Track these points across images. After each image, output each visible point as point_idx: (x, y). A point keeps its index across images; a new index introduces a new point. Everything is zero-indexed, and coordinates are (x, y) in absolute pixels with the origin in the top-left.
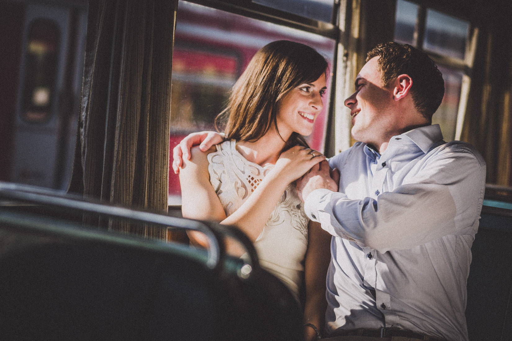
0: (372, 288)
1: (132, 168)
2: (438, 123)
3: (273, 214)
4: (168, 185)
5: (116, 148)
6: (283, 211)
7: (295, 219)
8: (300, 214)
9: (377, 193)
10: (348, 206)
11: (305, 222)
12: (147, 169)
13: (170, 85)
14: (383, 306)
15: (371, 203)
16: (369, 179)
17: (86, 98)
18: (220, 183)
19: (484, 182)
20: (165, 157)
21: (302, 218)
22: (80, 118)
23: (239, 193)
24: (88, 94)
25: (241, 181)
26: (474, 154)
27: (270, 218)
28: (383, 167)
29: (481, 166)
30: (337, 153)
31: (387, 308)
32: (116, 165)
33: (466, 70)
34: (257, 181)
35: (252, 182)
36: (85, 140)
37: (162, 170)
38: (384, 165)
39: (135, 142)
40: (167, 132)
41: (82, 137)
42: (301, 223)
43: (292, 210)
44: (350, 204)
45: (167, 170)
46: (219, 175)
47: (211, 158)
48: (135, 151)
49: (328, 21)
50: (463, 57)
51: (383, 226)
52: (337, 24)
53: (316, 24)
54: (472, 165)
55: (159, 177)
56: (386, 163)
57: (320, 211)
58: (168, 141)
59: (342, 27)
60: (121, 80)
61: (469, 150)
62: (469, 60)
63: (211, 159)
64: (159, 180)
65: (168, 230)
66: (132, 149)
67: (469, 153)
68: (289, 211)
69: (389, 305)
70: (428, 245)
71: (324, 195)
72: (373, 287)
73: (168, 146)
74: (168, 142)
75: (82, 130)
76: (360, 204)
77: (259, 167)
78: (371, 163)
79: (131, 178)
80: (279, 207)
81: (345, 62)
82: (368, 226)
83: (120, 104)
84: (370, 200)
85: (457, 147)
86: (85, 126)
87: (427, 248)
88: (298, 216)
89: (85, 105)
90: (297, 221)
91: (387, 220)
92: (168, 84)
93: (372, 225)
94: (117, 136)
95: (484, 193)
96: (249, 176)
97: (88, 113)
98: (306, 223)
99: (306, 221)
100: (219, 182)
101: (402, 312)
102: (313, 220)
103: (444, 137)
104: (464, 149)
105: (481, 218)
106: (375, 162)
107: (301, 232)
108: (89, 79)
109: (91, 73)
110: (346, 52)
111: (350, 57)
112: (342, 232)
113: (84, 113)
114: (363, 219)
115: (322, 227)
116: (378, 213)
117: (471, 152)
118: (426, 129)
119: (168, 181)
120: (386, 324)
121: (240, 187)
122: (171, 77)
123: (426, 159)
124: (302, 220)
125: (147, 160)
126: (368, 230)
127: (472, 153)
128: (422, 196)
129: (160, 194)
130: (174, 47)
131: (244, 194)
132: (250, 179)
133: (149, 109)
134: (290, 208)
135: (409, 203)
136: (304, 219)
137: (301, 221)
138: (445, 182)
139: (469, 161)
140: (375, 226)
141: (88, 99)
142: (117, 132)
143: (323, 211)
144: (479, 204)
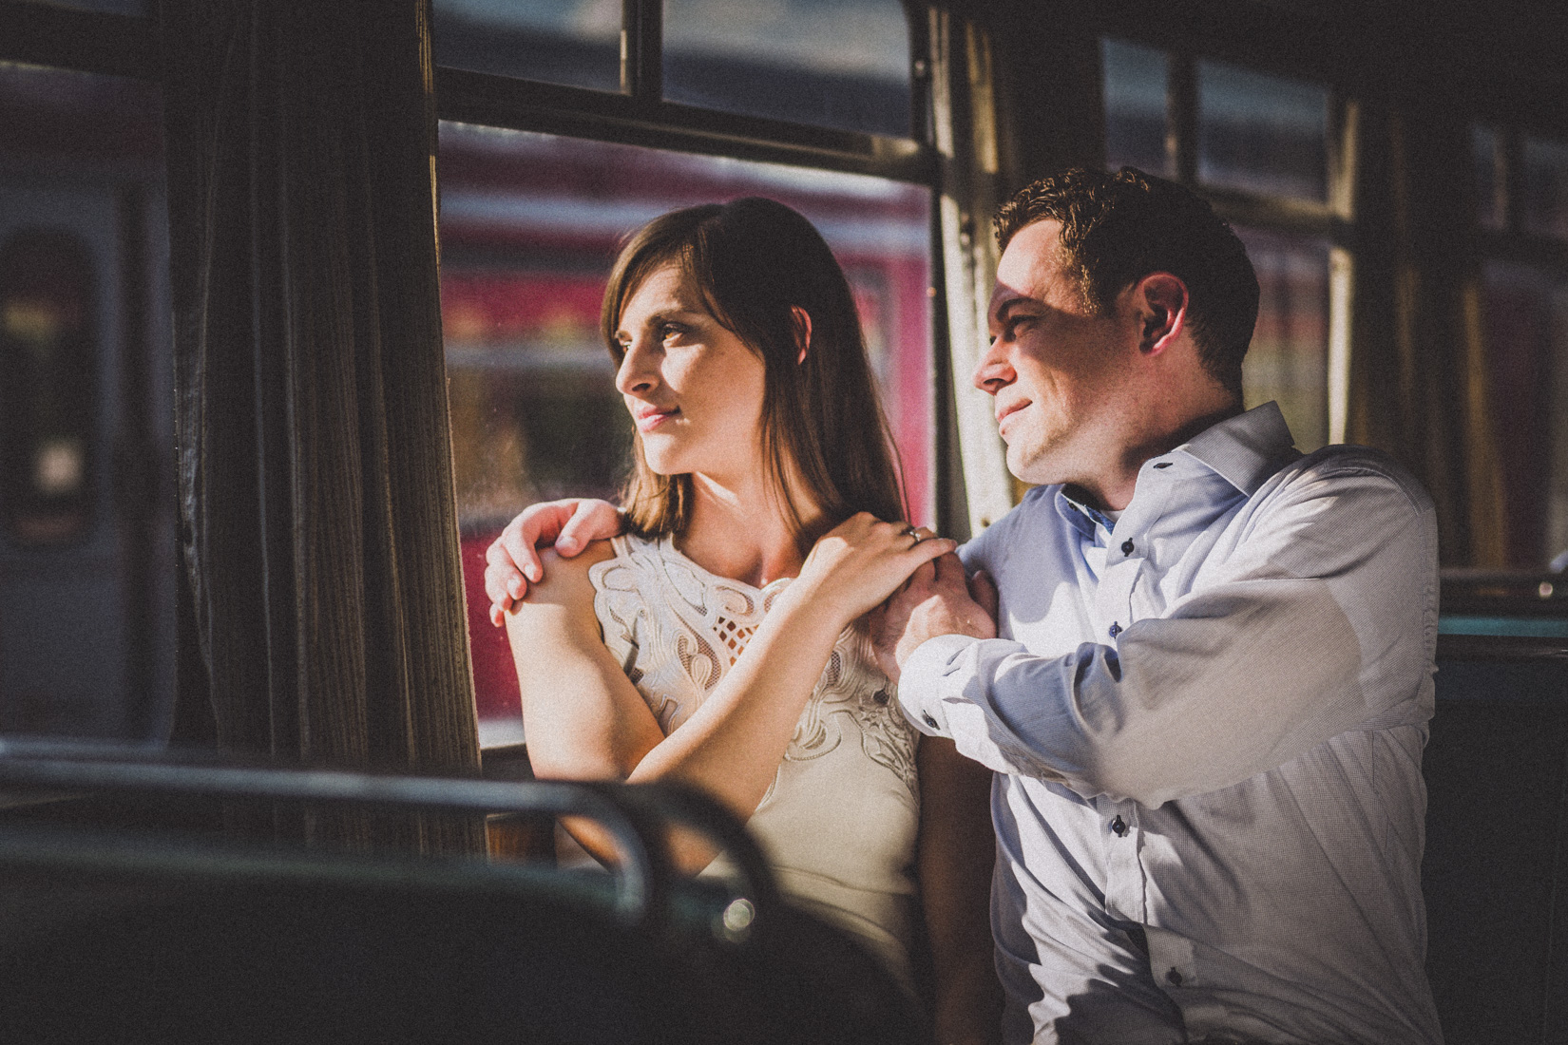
0: (1135, 923)
1: (355, 648)
2: (1271, 399)
3: (804, 727)
4: (473, 687)
5: (300, 594)
6: (835, 716)
7: (874, 734)
8: (886, 718)
9: (1115, 630)
10: (1032, 674)
11: (904, 741)
12: (402, 644)
13: (444, 383)
14: (1174, 975)
15: (1099, 657)
16: (1083, 591)
17: (190, 453)
18: (633, 649)
19: (1433, 561)
20: (454, 603)
21: (893, 729)
22: (179, 515)
23: (693, 671)
24: (195, 438)
25: (698, 637)
26: (1394, 478)
27: (795, 738)
28: (1127, 555)
29: (1419, 510)
30: (977, 531)
31: (1187, 981)
32: (308, 642)
33: (1337, 232)
34: (745, 632)
35: (731, 635)
36: (202, 582)
37: (449, 644)
38: (1128, 548)
39: (358, 566)
40: (449, 525)
41: (194, 572)
42: (893, 747)
43: (861, 709)
44: (1036, 671)
45: (464, 643)
46: (630, 623)
47: (600, 575)
48: (361, 597)
49: (901, 133)
50: (1322, 194)
51: (1142, 723)
52: (930, 138)
53: (867, 148)
54: (1391, 511)
55: (444, 665)
56: (1133, 542)
57: (949, 700)
58: (459, 553)
59: (945, 143)
60: (291, 384)
61: (1376, 468)
62: (1342, 202)
63: (601, 580)
64: (444, 675)
65: (489, 822)
66: (349, 591)
67: (1378, 476)
68: (853, 711)
69: (1190, 971)
70: (1289, 770)
71: (953, 652)
72: (1136, 919)
73: (459, 567)
74: (458, 556)
75: (191, 551)
76: (1067, 664)
77: (750, 591)
78: (1083, 546)
79: (356, 679)
80: (821, 702)
81: (968, 248)
82: (1098, 728)
83: (297, 457)
84: (1096, 649)
85: (1340, 464)
86: (199, 540)
87: (1287, 778)
88: (881, 725)
89: (192, 474)
90: (879, 740)
91: (1151, 705)
92: (436, 381)
93: (1109, 723)
94: (299, 558)
95: (1439, 592)
96: (721, 620)
97: (204, 497)
98: (907, 747)
99: (910, 738)
100: (630, 646)
101: (1235, 991)
102: (930, 731)
103: (1296, 440)
104: (1363, 465)
105: (1437, 669)
106: (1093, 540)
107: (894, 771)
108: (193, 393)
109: (198, 372)
110: (965, 218)
111: (979, 233)
112: (1023, 755)
113: (190, 500)
114: (1080, 707)
115: (959, 750)
116: (1125, 685)
117: (1383, 471)
118: (1240, 424)
119: (471, 675)
120: (1190, 1035)
121: (696, 653)
122: (443, 360)
123: (1251, 511)
124: (896, 735)
125: (401, 620)
126: (1099, 739)
127: (1385, 473)
128: (1251, 617)
129: (451, 717)
130: (440, 265)
131: (709, 674)
132: (723, 627)
133: (386, 462)
134: (856, 706)
135: (1212, 644)
136: (901, 734)
137: (894, 741)
138: (1317, 571)
139: (1380, 500)
140: (1120, 726)
141: (199, 455)
142: (299, 544)
143: (958, 701)
144: (1427, 627)
